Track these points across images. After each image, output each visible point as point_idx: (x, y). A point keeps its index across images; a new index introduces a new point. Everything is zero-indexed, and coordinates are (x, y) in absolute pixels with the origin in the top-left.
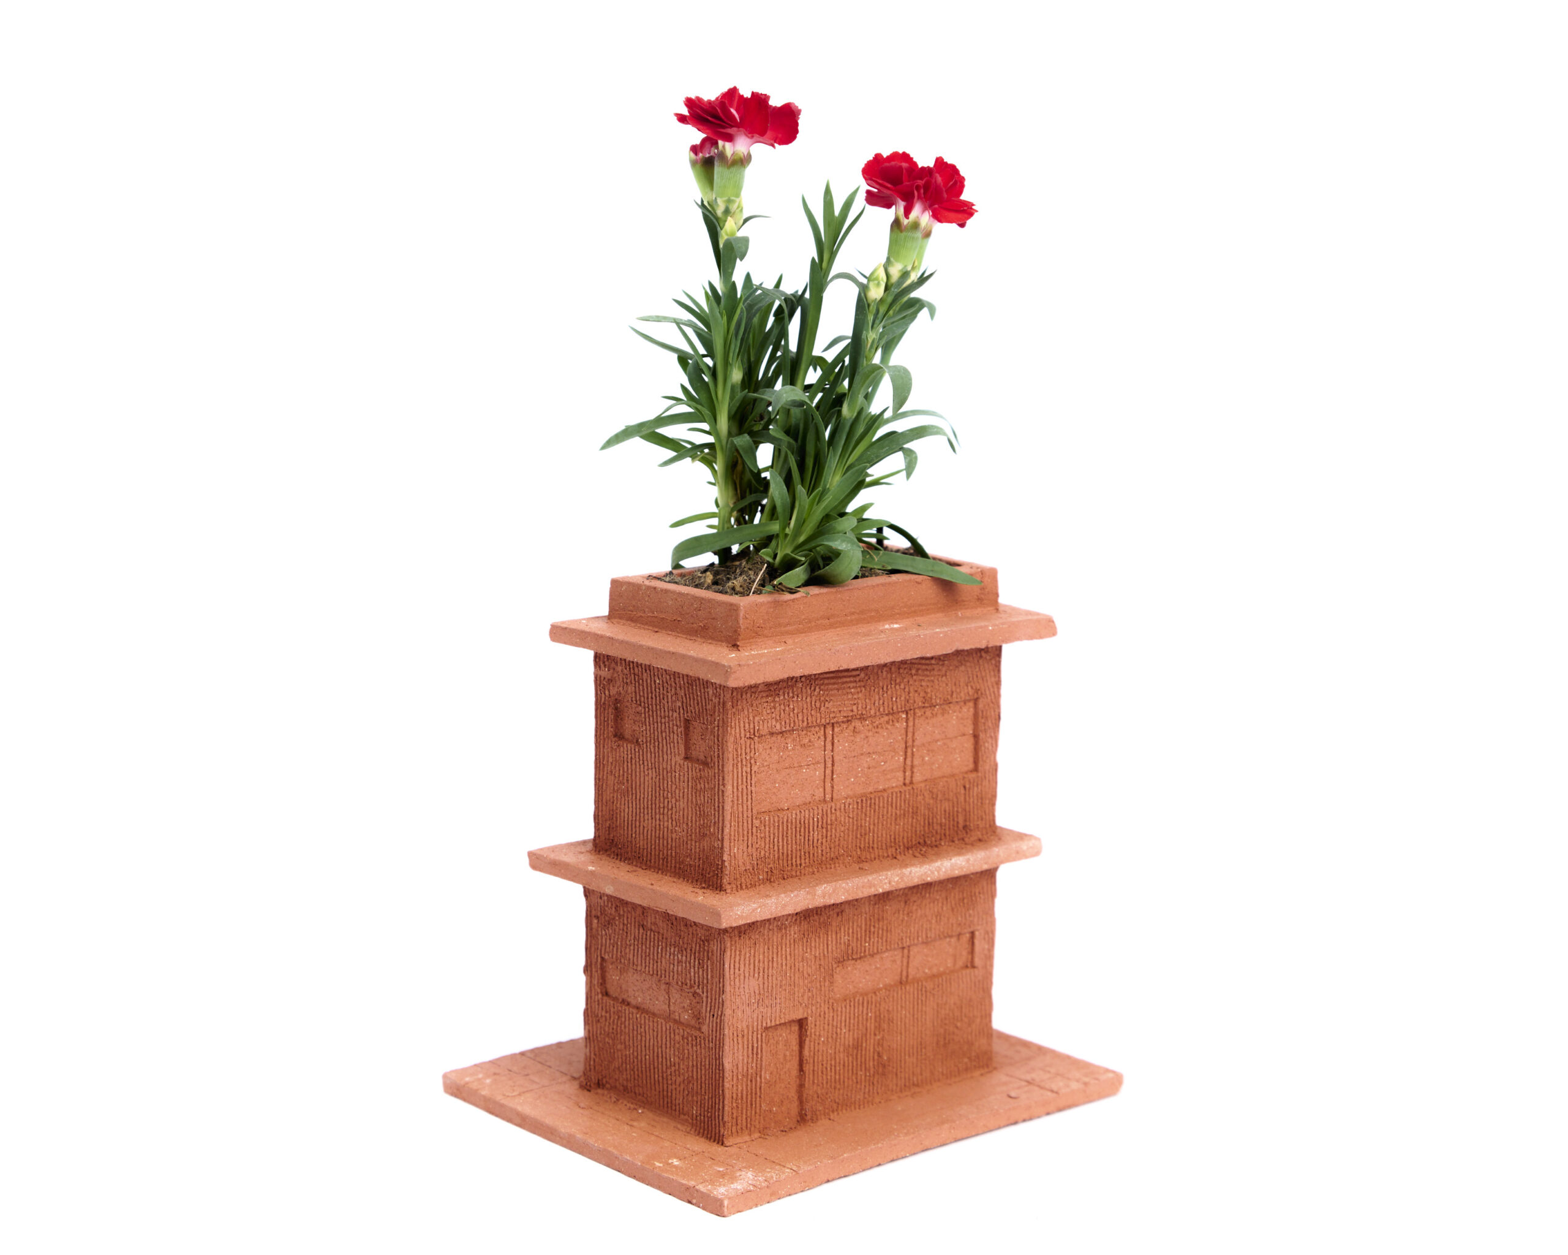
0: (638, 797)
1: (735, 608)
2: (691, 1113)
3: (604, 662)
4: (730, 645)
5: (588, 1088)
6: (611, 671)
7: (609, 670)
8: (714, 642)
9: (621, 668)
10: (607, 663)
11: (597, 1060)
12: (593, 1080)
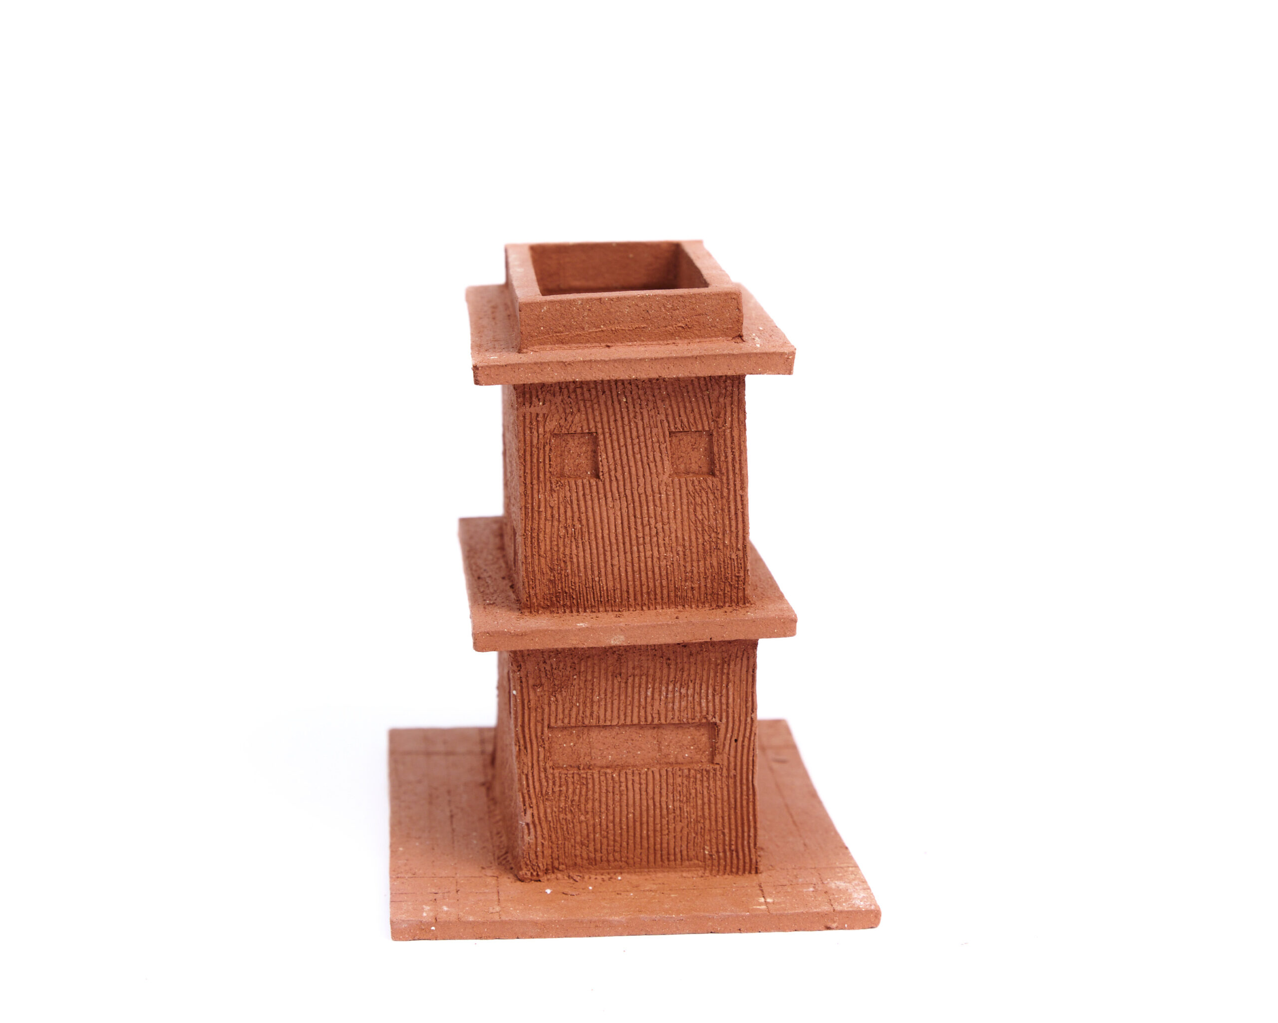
0: (600, 536)
1: (735, 296)
2: (701, 855)
3: (537, 396)
4: (730, 338)
5: (535, 878)
6: (548, 404)
7: (544, 404)
8: (703, 340)
9: (560, 398)
10: (541, 397)
11: (546, 843)
12: (541, 867)
